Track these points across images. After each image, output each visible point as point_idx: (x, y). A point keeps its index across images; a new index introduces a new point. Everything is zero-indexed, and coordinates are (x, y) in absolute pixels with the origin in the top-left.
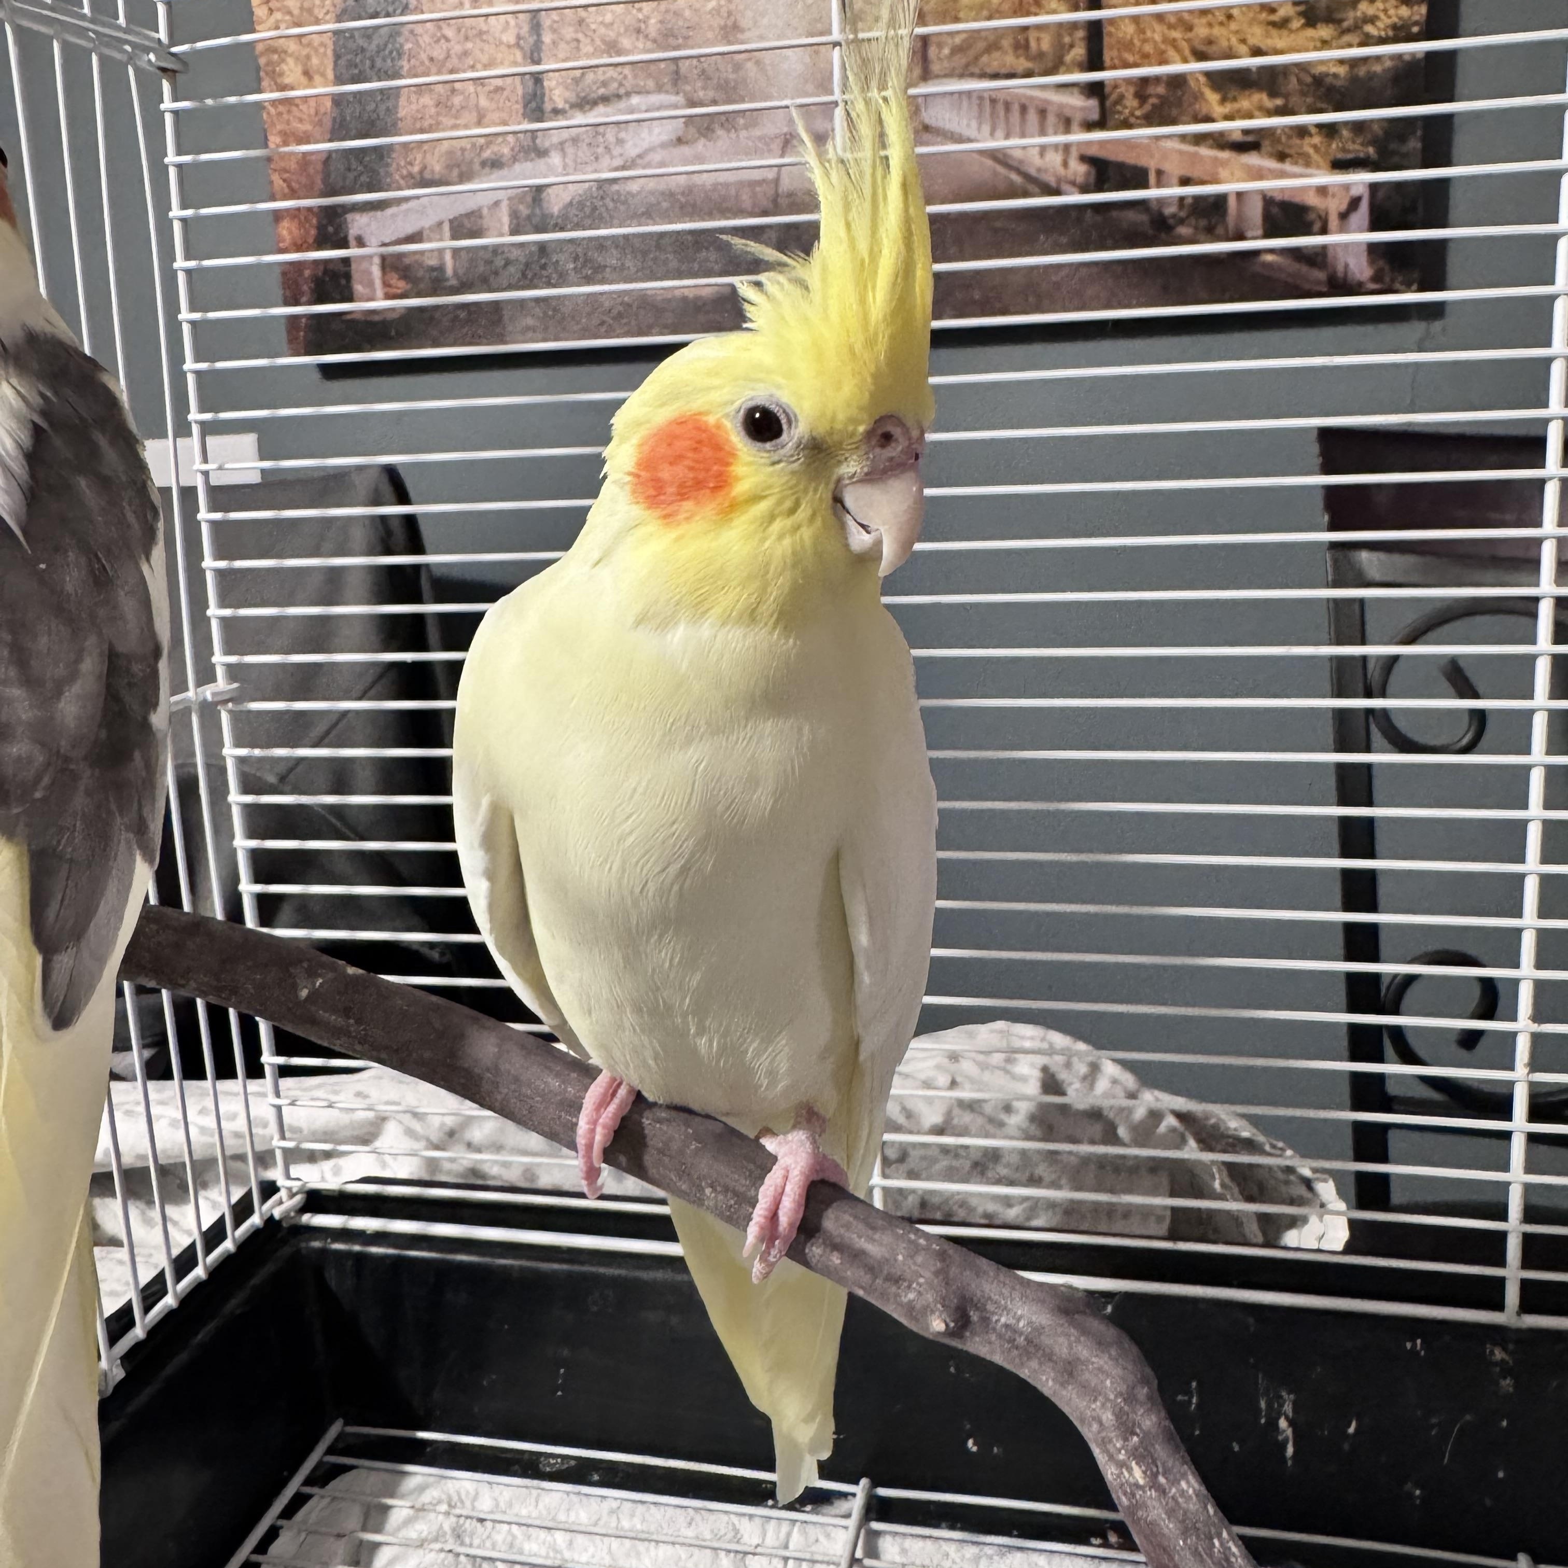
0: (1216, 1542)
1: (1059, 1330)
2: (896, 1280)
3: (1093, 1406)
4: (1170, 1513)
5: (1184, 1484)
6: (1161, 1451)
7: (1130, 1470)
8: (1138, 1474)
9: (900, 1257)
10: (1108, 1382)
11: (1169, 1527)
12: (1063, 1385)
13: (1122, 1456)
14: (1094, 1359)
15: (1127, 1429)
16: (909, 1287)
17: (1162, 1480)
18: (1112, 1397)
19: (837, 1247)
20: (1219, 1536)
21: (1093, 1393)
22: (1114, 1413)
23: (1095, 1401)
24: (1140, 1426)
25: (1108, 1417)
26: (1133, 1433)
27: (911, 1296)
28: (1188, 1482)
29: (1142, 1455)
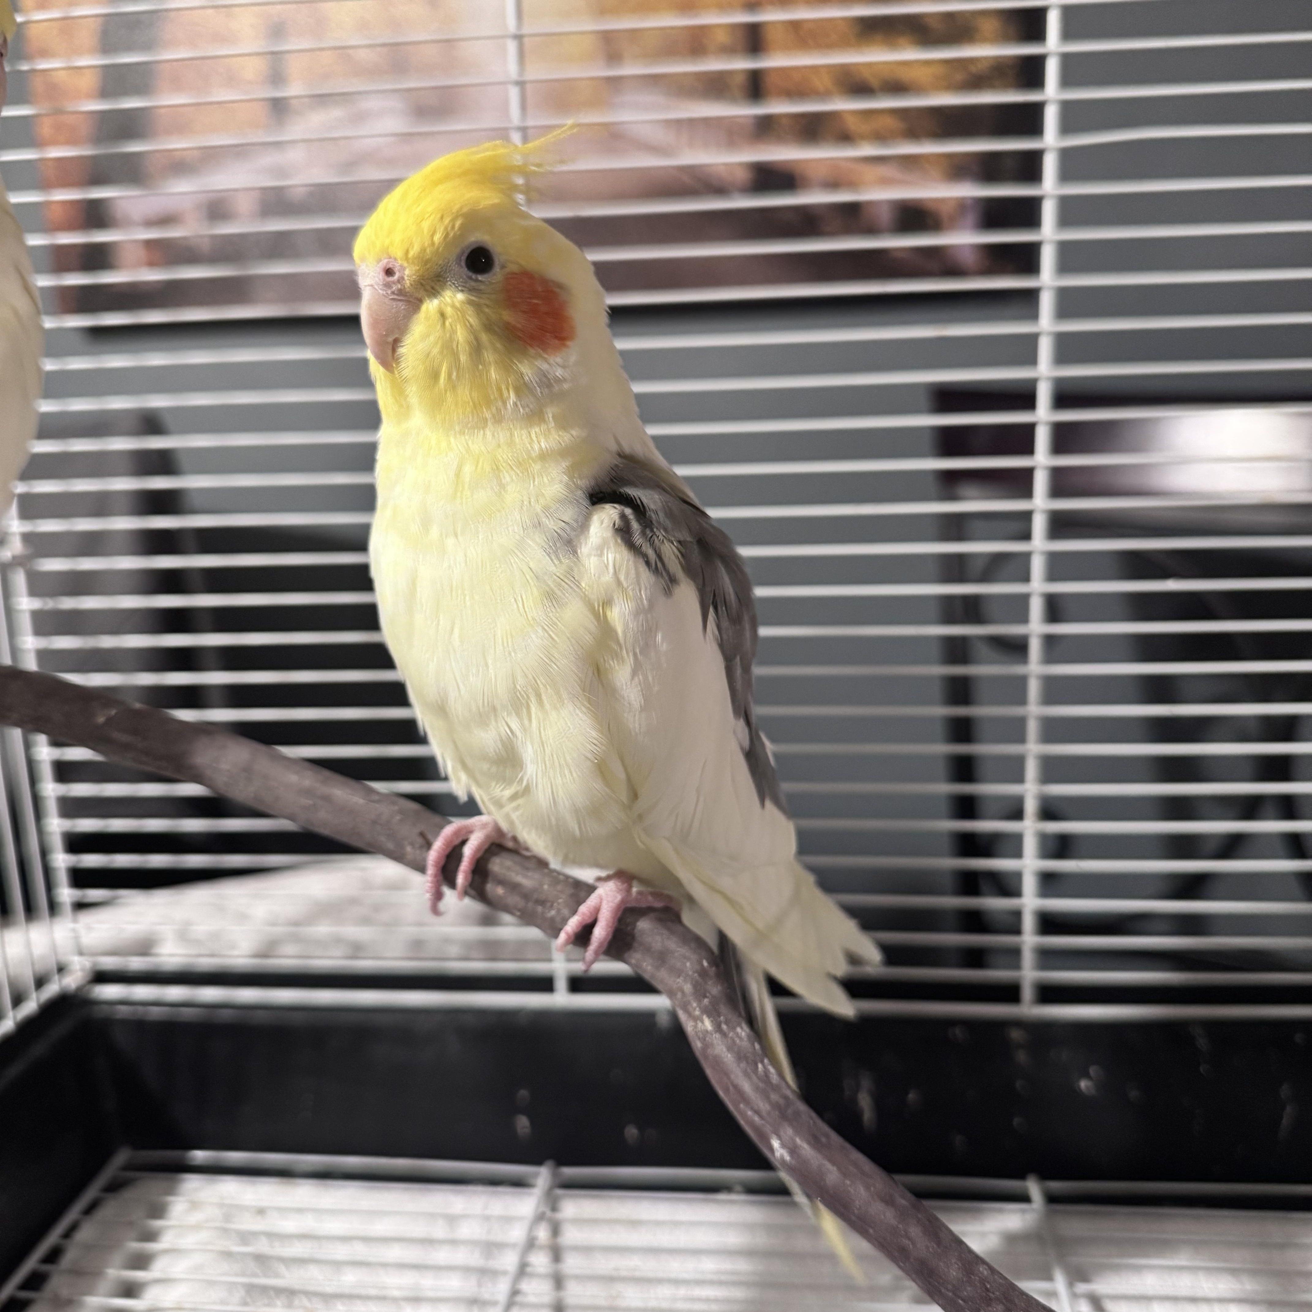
0: (760, 1066)
1: (656, 931)
2: (542, 902)
3: (678, 980)
4: (729, 1049)
5: (739, 1030)
6: (724, 1009)
7: (702, 1022)
8: (708, 1024)
9: (546, 887)
10: (688, 964)
11: (728, 1058)
12: (658, 968)
13: (697, 1013)
14: (679, 949)
15: (700, 993)
16: (552, 906)
17: (724, 1027)
18: (690, 973)
19: (501, 882)
20: (762, 1062)
21: (679, 973)
22: (692, 983)
23: (679, 977)
24: (709, 993)
25: (688, 988)
26: (705, 997)
27: (553, 913)
28: (742, 1028)
29: (712, 1012)
